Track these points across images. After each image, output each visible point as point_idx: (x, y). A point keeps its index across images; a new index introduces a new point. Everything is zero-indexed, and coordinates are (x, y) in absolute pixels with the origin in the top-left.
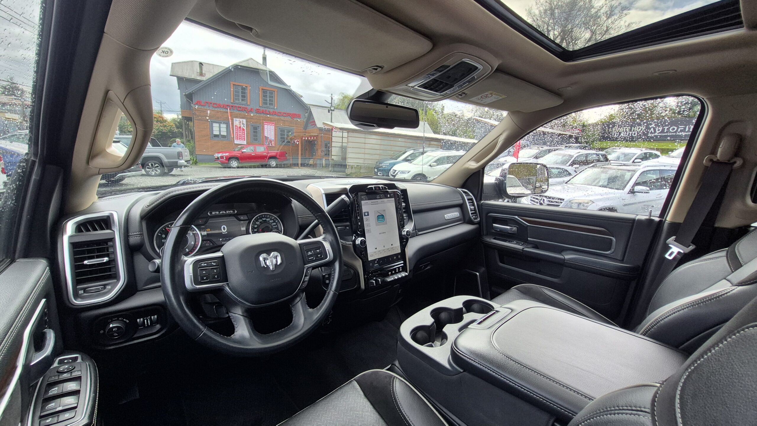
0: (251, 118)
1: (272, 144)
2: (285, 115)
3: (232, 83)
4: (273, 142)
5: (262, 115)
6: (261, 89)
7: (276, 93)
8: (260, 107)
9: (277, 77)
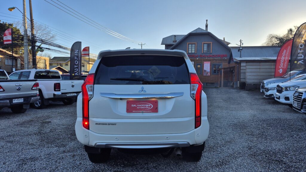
0: (197, 60)
1: (208, 74)
2: (217, 56)
3: (188, 43)
4: (209, 73)
5: (203, 58)
6: (203, 44)
7: (211, 44)
8: (202, 53)
9: (212, 35)
